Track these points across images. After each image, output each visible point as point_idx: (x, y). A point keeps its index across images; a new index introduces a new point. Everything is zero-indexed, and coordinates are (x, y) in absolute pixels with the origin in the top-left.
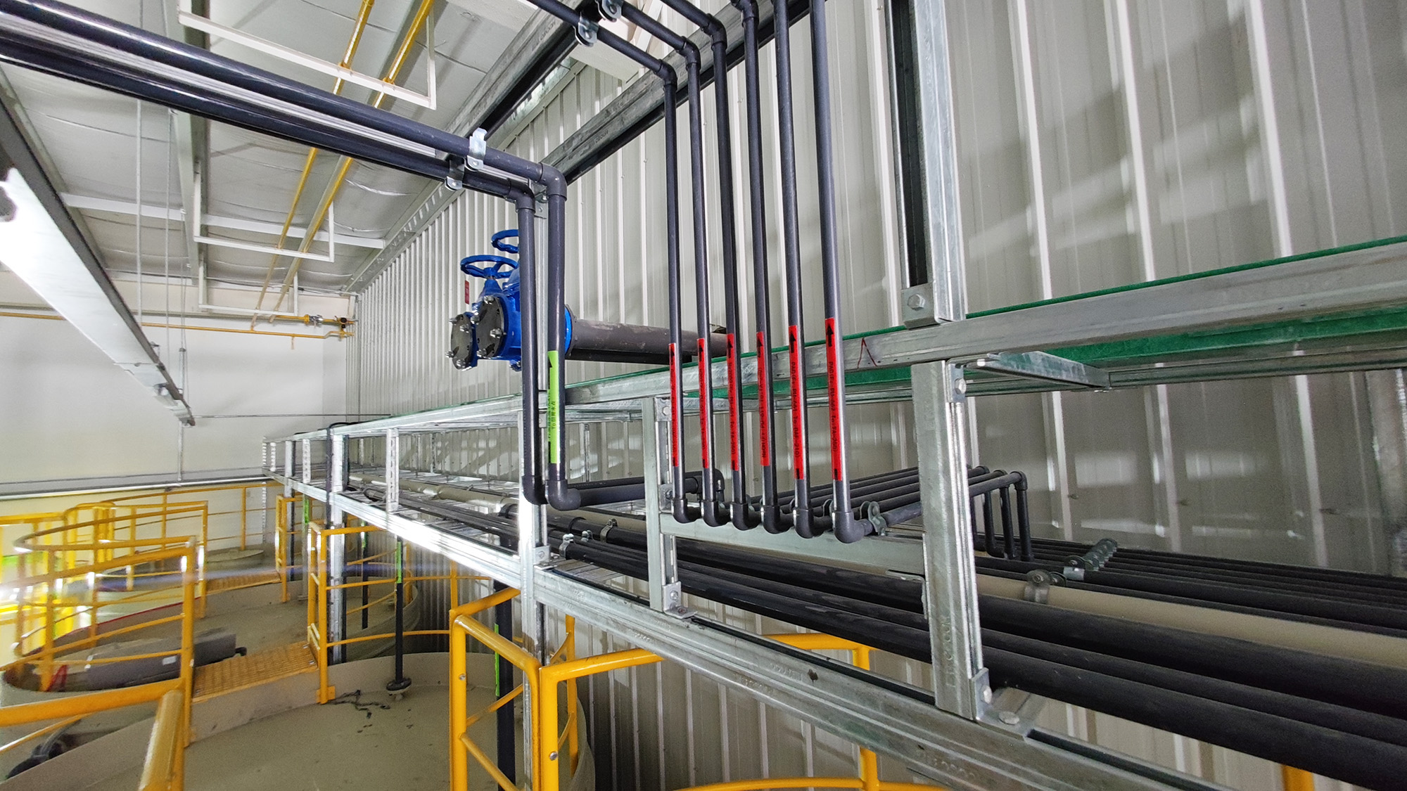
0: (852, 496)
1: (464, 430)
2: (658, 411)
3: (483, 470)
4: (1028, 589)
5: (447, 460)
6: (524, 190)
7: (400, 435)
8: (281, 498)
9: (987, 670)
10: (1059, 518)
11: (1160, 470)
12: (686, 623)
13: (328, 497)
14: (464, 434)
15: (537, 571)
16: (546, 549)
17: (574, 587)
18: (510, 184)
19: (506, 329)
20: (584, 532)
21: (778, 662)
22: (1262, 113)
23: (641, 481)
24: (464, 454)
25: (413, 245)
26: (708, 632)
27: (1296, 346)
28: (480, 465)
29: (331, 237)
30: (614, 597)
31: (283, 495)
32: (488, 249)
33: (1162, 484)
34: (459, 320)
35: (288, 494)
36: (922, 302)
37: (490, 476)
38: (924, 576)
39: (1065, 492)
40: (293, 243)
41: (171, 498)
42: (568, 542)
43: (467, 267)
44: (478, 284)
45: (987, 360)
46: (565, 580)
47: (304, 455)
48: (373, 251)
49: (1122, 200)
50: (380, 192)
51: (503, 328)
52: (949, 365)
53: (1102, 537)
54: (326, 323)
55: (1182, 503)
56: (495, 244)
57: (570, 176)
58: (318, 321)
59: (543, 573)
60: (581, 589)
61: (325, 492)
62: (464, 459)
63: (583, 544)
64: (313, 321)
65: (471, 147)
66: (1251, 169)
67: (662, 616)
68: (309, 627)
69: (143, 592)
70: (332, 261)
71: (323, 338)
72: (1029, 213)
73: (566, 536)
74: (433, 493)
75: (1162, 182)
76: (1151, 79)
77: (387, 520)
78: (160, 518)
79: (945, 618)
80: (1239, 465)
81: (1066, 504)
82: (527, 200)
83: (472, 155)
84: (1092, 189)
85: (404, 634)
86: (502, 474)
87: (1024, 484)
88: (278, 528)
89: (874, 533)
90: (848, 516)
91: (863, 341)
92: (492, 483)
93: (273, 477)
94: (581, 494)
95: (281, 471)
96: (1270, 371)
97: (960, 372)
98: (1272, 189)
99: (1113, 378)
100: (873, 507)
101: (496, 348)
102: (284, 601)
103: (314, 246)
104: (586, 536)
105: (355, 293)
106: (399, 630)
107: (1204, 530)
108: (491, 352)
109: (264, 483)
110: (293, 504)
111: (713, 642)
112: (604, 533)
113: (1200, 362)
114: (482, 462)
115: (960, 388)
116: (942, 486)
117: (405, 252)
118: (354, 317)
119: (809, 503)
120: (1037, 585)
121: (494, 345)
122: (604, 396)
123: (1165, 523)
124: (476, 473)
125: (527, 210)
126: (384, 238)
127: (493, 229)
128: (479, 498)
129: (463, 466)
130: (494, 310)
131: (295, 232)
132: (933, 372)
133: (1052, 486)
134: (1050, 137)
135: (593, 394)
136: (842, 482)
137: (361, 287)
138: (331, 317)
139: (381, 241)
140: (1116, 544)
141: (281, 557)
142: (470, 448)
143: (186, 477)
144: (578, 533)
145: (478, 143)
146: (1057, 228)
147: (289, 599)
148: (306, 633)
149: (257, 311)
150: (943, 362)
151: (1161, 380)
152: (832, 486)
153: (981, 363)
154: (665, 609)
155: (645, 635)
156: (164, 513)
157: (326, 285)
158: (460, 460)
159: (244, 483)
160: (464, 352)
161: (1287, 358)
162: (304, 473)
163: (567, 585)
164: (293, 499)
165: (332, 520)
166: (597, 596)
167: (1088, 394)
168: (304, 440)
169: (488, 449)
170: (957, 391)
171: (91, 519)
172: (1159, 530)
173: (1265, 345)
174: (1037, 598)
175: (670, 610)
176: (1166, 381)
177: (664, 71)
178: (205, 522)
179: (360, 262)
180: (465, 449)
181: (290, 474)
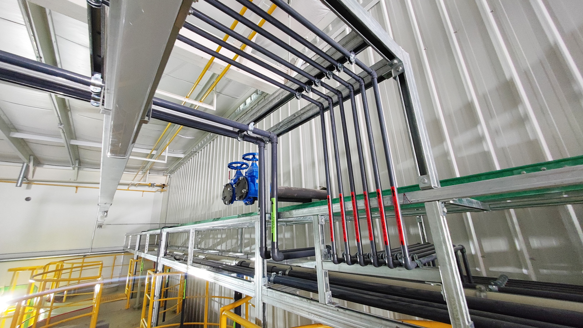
0: (409, 252)
1: (212, 230)
2: (320, 220)
3: (219, 248)
4: (478, 293)
5: (203, 243)
6: (262, 140)
7: (196, 231)
8: (132, 260)
9: (472, 322)
10: (479, 267)
11: (519, 244)
12: (337, 309)
13: (158, 259)
14: (211, 231)
15: (263, 289)
16: (266, 279)
17: (282, 295)
18: (257, 139)
19: (248, 190)
20: (280, 272)
21: (382, 324)
22: (527, 109)
23: (314, 248)
24: (211, 241)
25: (195, 156)
26: (347, 312)
27: (563, 193)
28: (218, 245)
29: (166, 154)
30: (301, 299)
31: (133, 259)
32: (240, 159)
33: (521, 251)
34: (227, 185)
35: (135, 258)
36: (426, 181)
37: (222, 250)
38: (441, 283)
39: (479, 255)
40: (152, 156)
41: (86, 260)
42: (274, 276)
43: (230, 166)
44: (234, 172)
45: (453, 201)
46: (277, 292)
47: (147, 241)
48: (179, 159)
49: (481, 139)
50: (186, 137)
51: (247, 189)
52: (440, 203)
53: (500, 274)
54: (157, 186)
55: (532, 259)
56: (243, 158)
57: (278, 135)
58: (154, 185)
59: (266, 289)
60: (285, 296)
61: (157, 257)
62: (211, 243)
63: (280, 277)
64: (152, 185)
65: (249, 128)
66: (528, 128)
67: (325, 306)
68: (142, 320)
69: (71, 303)
70: (166, 163)
71: (155, 192)
72: (445, 144)
73: (273, 273)
74: (203, 257)
75: (495, 133)
76: (483, 99)
77: (187, 268)
78: (80, 269)
79: (453, 300)
80: (552, 242)
81: (481, 260)
82: (262, 144)
83: (249, 130)
84: (468, 136)
85: (184, 324)
86: (227, 249)
87: (464, 250)
88: (129, 273)
89: (417, 267)
90: (409, 259)
91: (404, 194)
92: (224, 253)
93: (129, 251)
94: (284, 255)
95: (133, 248)
96: (555, 203)
97: (443, 205)
98: (537, 134)
99: (491, 206)
100: (415, 256)
101: (244, 197)
102: (127, 308)
103: (160, 157)
104: (280, 274)
105: (169, 174)
106: (182, 322)
107: (545, 271)
108: (240, 198)
109: (123, 253)
110: (137, 262)
111: (351, 317)
112: (287, 273)
113: (526, 200)
114: (219, 244)
115: (445, 210)
116: (444, 247)
117: (192, 159)
118: (168, 184)
119: (391, 254)
120: (481, 291)
121: (243, 195)
122: (295, 215)
123: (527, 268)
124: (216, 249)
125: (262, 147)
126: (184, 153)
127: (243, 153)
128: (226, 259)
129: (210, 246)
130: (244, 182)
131: (154, 152)
132: (433, 205)
133: (473, 252)
134: (448, 118)
135: (290, 214)
136: (405, 246)
137: (172, 172)
138: (159, 184)
139: (183, 155)
140: (507, 277)
141: (128, 288)
142: (214, 238)
143: (93, 250)
144: (277, 273)
145: (251, 127)
146: (457, 150)
147: (129, 307)
148: (139, 322)
149: (132, 182)
150: (437, 201)
151: (512, 207)
152: (401, 248)
153: (451, 202)
154: (326, 303)
155: (317, 315)
156: (82, 267)
157: (158, 171)
158: (209, 243)
159: (114, 253)
160: (229, 198)
161: (561, 198)
162: (146, 248)
163: (278, 294)
164: (137, 261)
165: (158, 269)
166: (293, 298)
167: (481, 213)
168: (147, 234)
169: (222, 238)
170: (444, 212)
171: (55, 269)
172: (525, 271)
173: (551, 193)
174: (482, 297)
175: (328, 303)
176: (513, 207)
177: (320, 105)
178: (101, 270)
179: (173, 162)
180: (211, 238)
181: (138, 249)
